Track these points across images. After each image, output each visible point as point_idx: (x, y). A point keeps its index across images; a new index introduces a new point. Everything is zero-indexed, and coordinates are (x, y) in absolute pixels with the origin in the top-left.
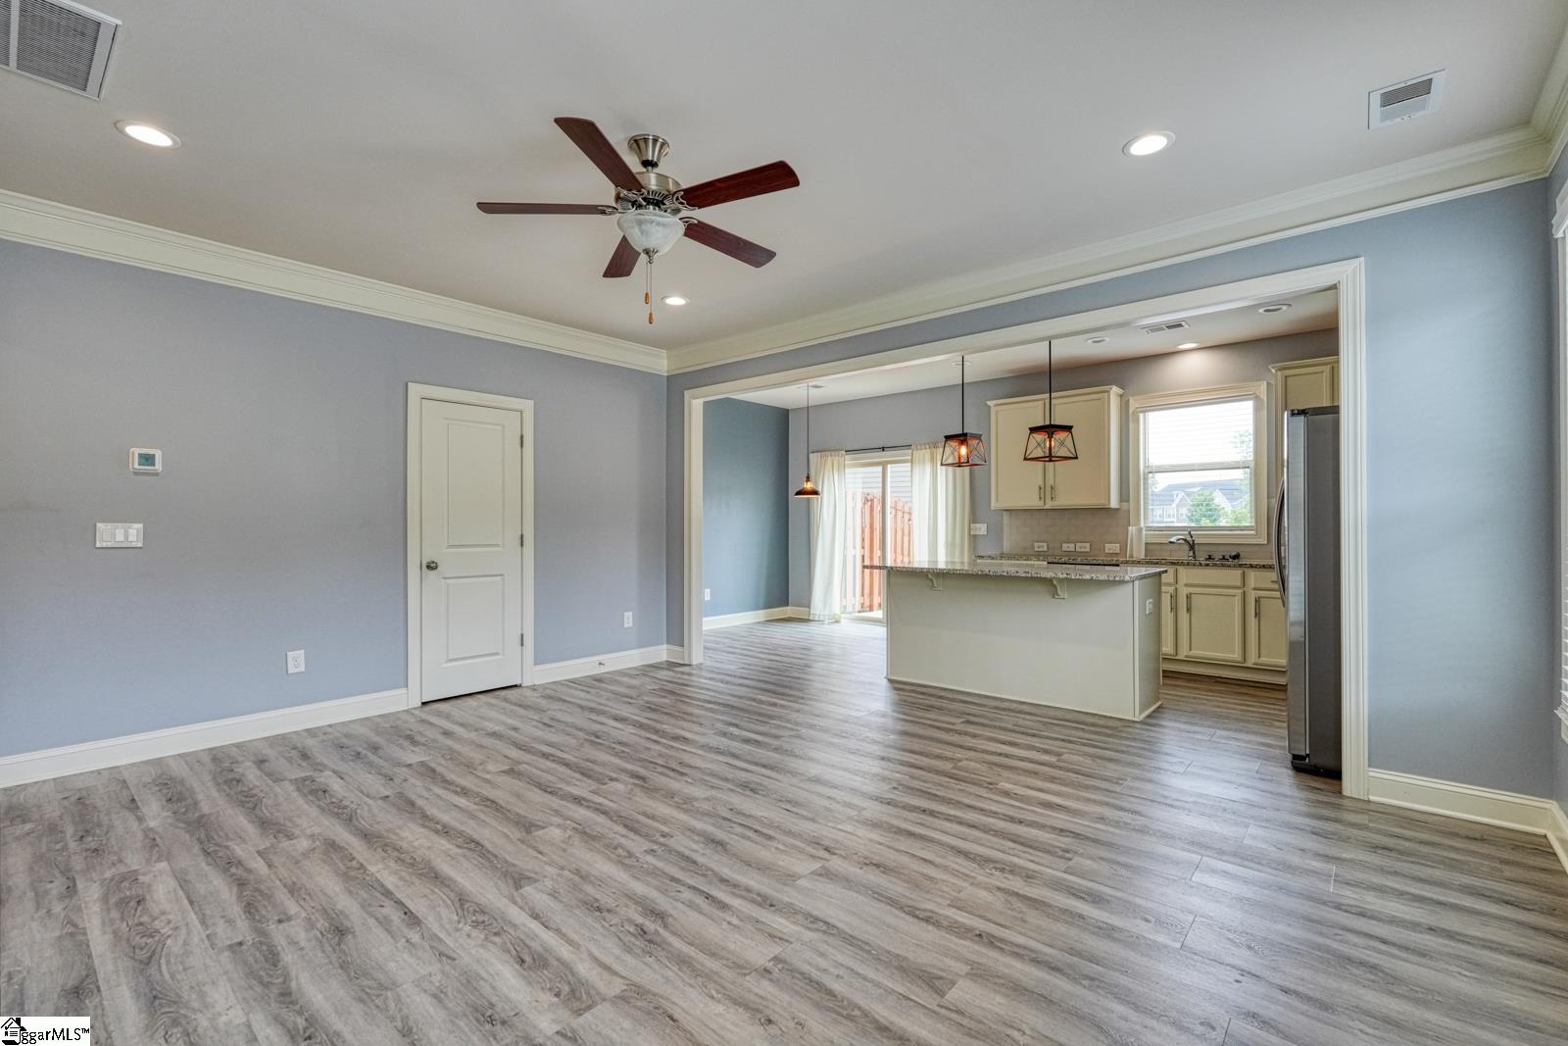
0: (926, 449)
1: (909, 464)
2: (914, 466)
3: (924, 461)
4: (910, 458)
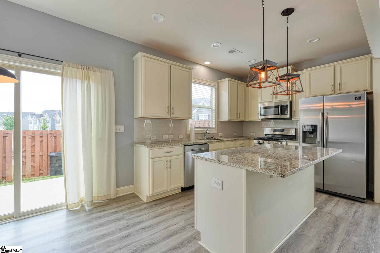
0: (77, 68)
2: (65, 79)
3: (76, 78)
4: (61, 72)
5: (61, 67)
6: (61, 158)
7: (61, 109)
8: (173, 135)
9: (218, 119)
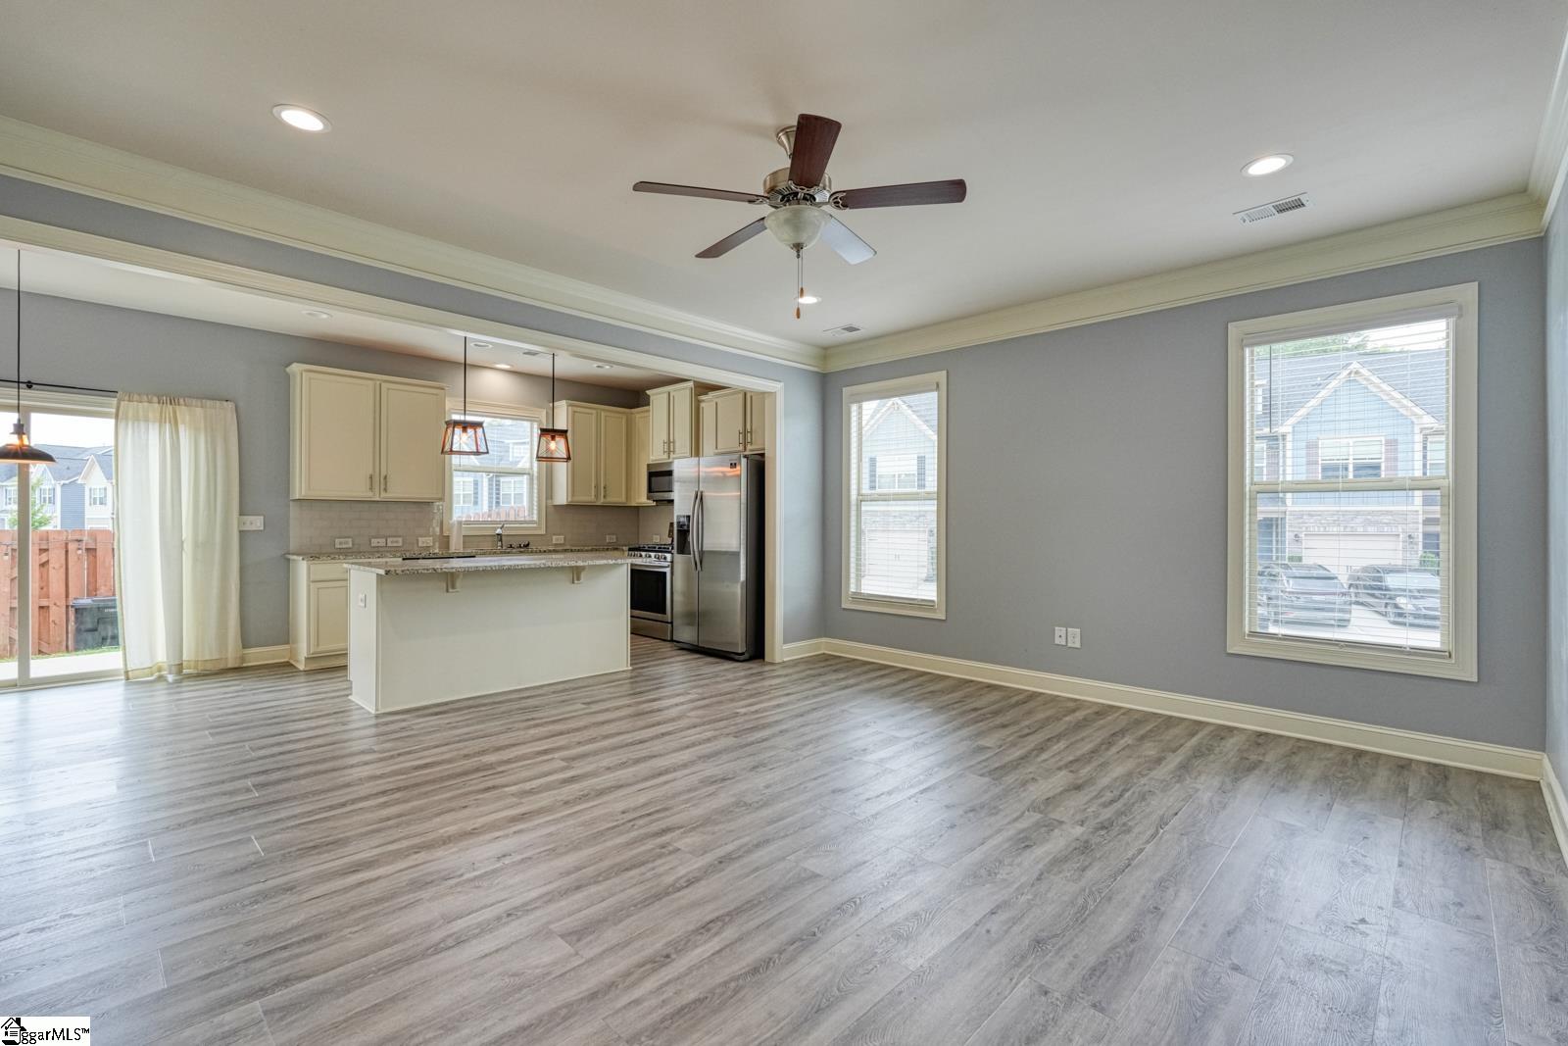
0: (150, 402)
1: (112, 421)
2: (122, 425)
3: (147, 420)
4: (114, 410)
5: (114, 401)
6: (116, 613)
7: (113, 443)
8: (400, 540)
9: (549, 501)
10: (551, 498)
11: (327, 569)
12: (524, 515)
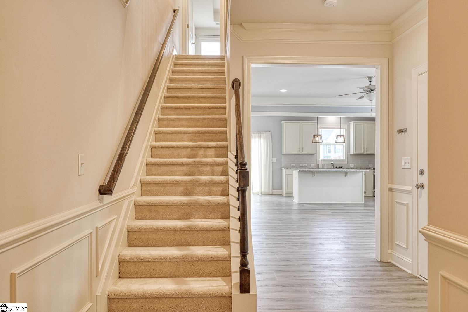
8: (306, 165)
9: (349, 153)
10: (350, 152)
11: (289, 171)
12: (341, 158)
